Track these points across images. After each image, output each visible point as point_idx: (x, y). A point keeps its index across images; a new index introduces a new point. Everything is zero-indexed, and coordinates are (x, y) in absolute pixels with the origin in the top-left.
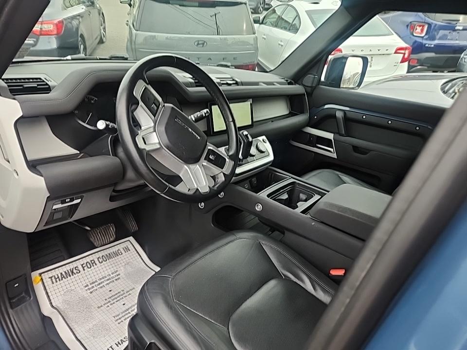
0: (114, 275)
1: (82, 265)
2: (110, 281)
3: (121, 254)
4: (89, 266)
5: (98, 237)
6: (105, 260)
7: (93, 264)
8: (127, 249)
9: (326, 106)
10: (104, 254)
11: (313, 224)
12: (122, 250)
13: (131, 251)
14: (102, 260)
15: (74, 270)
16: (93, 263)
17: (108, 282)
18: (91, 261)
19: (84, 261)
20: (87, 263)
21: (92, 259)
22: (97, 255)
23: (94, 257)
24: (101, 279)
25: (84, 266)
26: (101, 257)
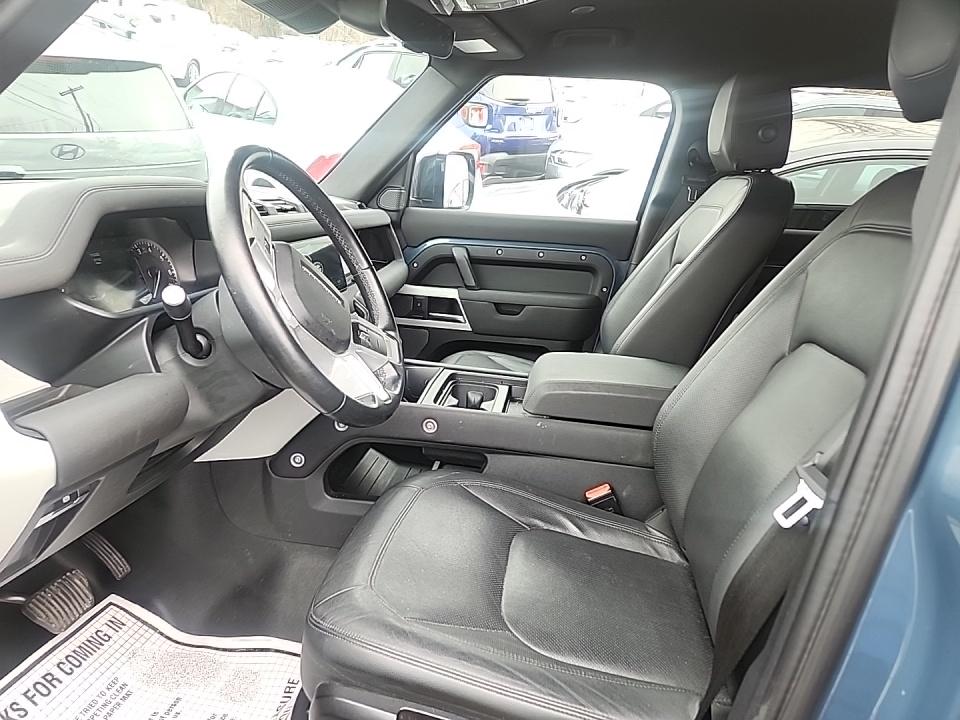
0: (113, 690)
1: (25, 694)
2: (110, 706)
3: (106, 638)
4: (45, 692)
5: (52, 609)
6: (77, 664)
7: (50, 682)
8: (116, 624)
9: (429, 243)
10: (68, 652)
11: (539, 425)
12: (105, 629)
13: (129, 624)
14: (70, 666)
15: (9, 710)
16: (50, 680)
17: (108, 709)
18: (44, 677)
19: (27, 683)
20: (34, 686)
21: (46, 673)
22: (54, 658)
23: (49, 665)
24: (86, 711)
25: (30, 694)
26: (64, 661)
